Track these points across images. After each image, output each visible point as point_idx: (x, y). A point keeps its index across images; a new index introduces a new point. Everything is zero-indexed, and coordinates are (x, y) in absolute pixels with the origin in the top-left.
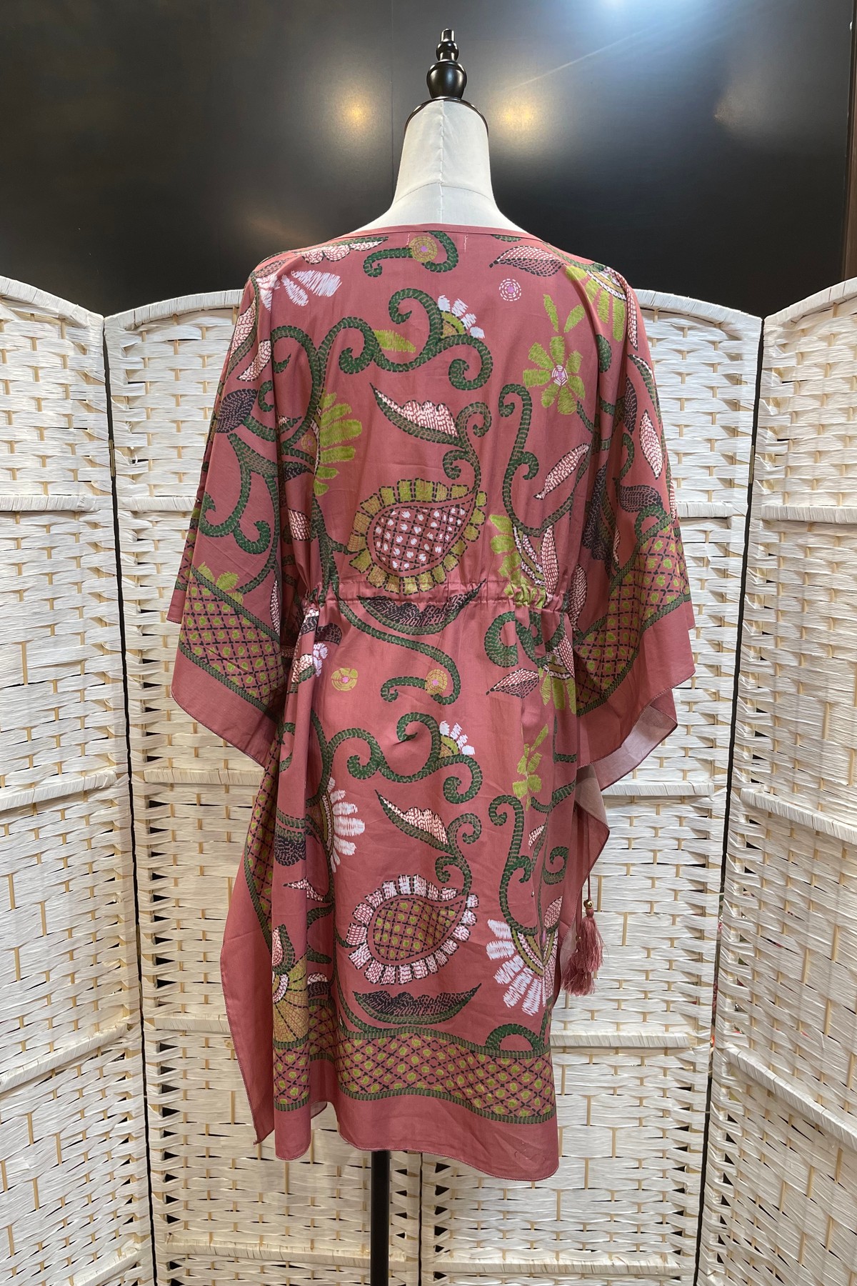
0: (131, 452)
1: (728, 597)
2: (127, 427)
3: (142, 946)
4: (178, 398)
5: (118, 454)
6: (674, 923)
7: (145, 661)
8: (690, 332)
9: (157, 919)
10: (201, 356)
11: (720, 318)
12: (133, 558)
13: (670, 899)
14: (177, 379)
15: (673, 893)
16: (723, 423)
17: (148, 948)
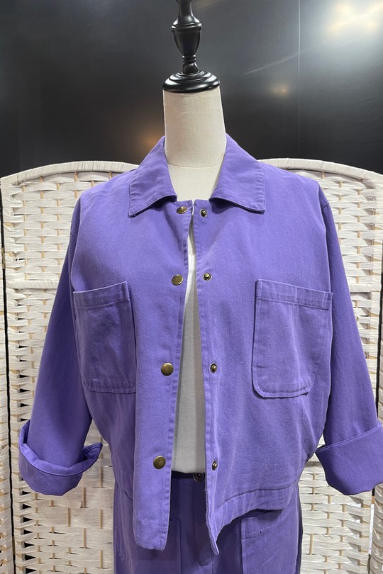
0: (15, 254)
1: (371, 341)
2: (12, 240)
3: (16, 549)
4: (42, 223)
5: (7, 256)
6: (341, 541)
7: (21, 376)
8: (344, 184)
9: (26, 532)
10: (57, 200)
11: (362, 176)
12: (15, 316)
13: (340, 526)
14: (42, 213)
15: (341, 522)
16: (365, 237)
17: (20, 550)
